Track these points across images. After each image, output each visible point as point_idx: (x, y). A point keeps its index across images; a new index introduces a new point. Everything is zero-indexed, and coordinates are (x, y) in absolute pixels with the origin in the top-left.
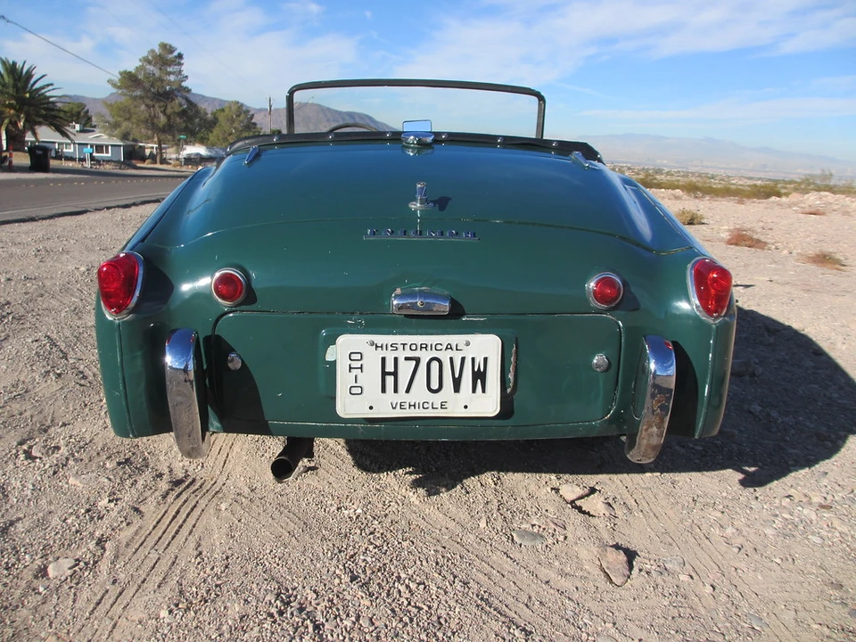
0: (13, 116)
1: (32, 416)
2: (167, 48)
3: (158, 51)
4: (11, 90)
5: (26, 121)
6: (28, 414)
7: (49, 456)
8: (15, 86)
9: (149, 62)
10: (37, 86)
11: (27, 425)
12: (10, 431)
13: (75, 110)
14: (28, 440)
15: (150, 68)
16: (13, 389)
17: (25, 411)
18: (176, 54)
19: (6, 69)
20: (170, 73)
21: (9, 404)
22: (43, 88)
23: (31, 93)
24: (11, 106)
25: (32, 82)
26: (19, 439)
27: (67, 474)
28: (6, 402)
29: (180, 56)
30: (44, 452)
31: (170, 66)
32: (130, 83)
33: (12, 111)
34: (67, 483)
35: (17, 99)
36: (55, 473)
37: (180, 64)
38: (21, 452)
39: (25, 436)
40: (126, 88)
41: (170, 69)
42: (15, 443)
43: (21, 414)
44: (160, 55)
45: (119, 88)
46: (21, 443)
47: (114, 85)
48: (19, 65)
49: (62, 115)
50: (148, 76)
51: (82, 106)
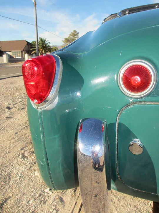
0: (42, 50)
1: (28, 136)
2: (75, 31)
3: (73, 32)
4: (41, 44)
5: (45, 51)
6: (27, 135)
7: (31, 156)
8: (42, 43)
9: (71, 35)
10: (47, 43)
11: (26, 140)
12: (19, 143)
13: (55, 49)
14: (25, 147)
15: (71, 37)
16: (25, 124)
17: (27, 133)
18: (77, 33)
19: (40, 40)
20: (76, 38)
21: (22, 130)
22: (48, 43)
23: (45, 44)
24: (41, 48)
25: (46, 42)
26: (21, 147)
27: (35, 168)
28: (21, 130)
29: (78, 33)
30: (29, 154)
31: (76, 36)
32: (67, 41)
33: (42, 49)
34: (34, 174)
35: (42, 46)
36: (31, 167)
37: (78, 35)
38: (21, 154)
39: (24, 146)
40: (66, 42)
41: (76, 37)
42: (19, 149)
43: (25, 135)
44: (73, 34)
45: (64, 42)
46: (22, 149)
47: (63, 42)
48: (43, 38)
49: (52, 49)
50: (71, 39)
51: (56, 47)
